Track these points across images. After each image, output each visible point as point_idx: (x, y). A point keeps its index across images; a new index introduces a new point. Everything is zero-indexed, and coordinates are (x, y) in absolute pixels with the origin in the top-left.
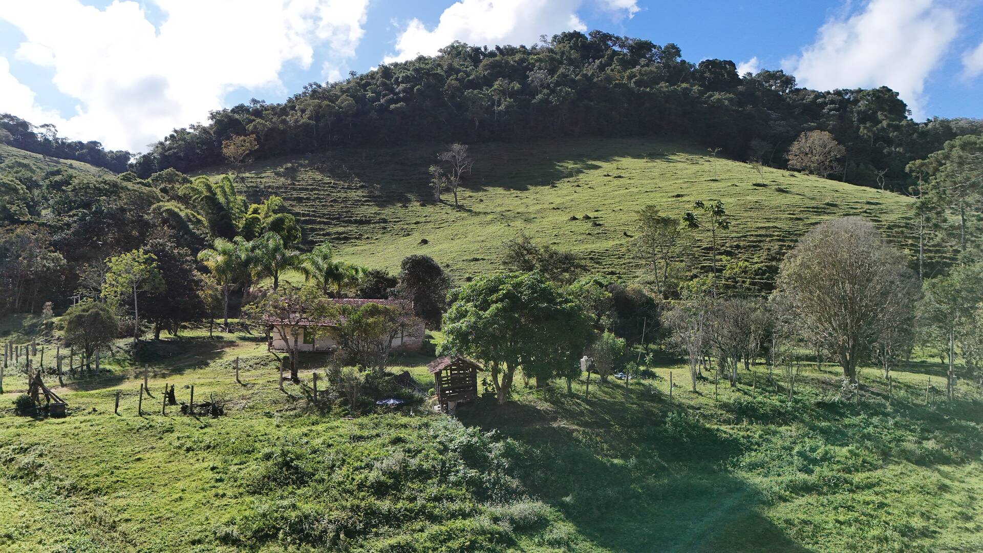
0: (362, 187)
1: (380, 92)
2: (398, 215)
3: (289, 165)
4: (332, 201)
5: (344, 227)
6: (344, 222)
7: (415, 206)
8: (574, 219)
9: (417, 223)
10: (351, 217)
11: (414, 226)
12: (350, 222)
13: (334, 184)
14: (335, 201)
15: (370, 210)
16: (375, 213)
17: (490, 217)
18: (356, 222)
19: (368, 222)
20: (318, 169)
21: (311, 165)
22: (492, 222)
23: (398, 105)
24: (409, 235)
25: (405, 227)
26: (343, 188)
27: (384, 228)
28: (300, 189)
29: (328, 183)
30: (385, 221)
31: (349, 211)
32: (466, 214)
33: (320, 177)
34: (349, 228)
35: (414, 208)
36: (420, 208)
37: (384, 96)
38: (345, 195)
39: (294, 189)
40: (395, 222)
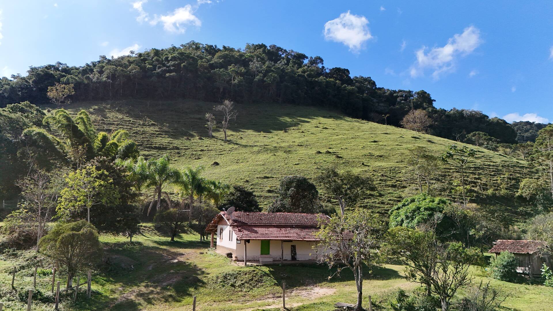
0: (153, 125)
1: (156, 66)
2: (186, 145)
3: (96, 107)
4: (134, 133)
5: (147, 151)
6: (147, 147)
7: (196, 139)
8: (319, 152)
9: (202, 151)
10: (152, 145)
11: (201, 153)
12: (152, 148)
13: (133, 121)
14: (136, 133)
15: (165, 140)
16: (168, 143)
17: (255, 149)
18: (156, 148)
19: (165, 149)
20: (118, 111)
21: (112, 108)
22: (259, 152)
23: (171, 74)
24: (199, 158)
25: (194, 153)
26: (139, 125)
27: (179, 153)
28: (108, 124)
29: (128, 121)
30: (177, 148)
31: (149, 140)
32: (236, 146)
33: (120, 116)
34: (152, 152)
35: (195, 141)
36: (199, 141)
37: (159, 68)
38: (142, 129)
39: (105, 124)
40: (185, 149)
